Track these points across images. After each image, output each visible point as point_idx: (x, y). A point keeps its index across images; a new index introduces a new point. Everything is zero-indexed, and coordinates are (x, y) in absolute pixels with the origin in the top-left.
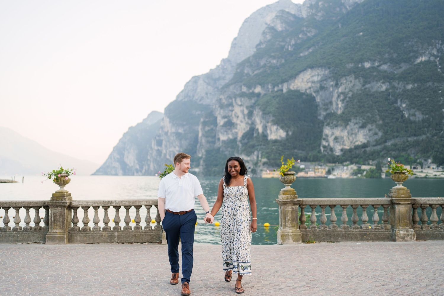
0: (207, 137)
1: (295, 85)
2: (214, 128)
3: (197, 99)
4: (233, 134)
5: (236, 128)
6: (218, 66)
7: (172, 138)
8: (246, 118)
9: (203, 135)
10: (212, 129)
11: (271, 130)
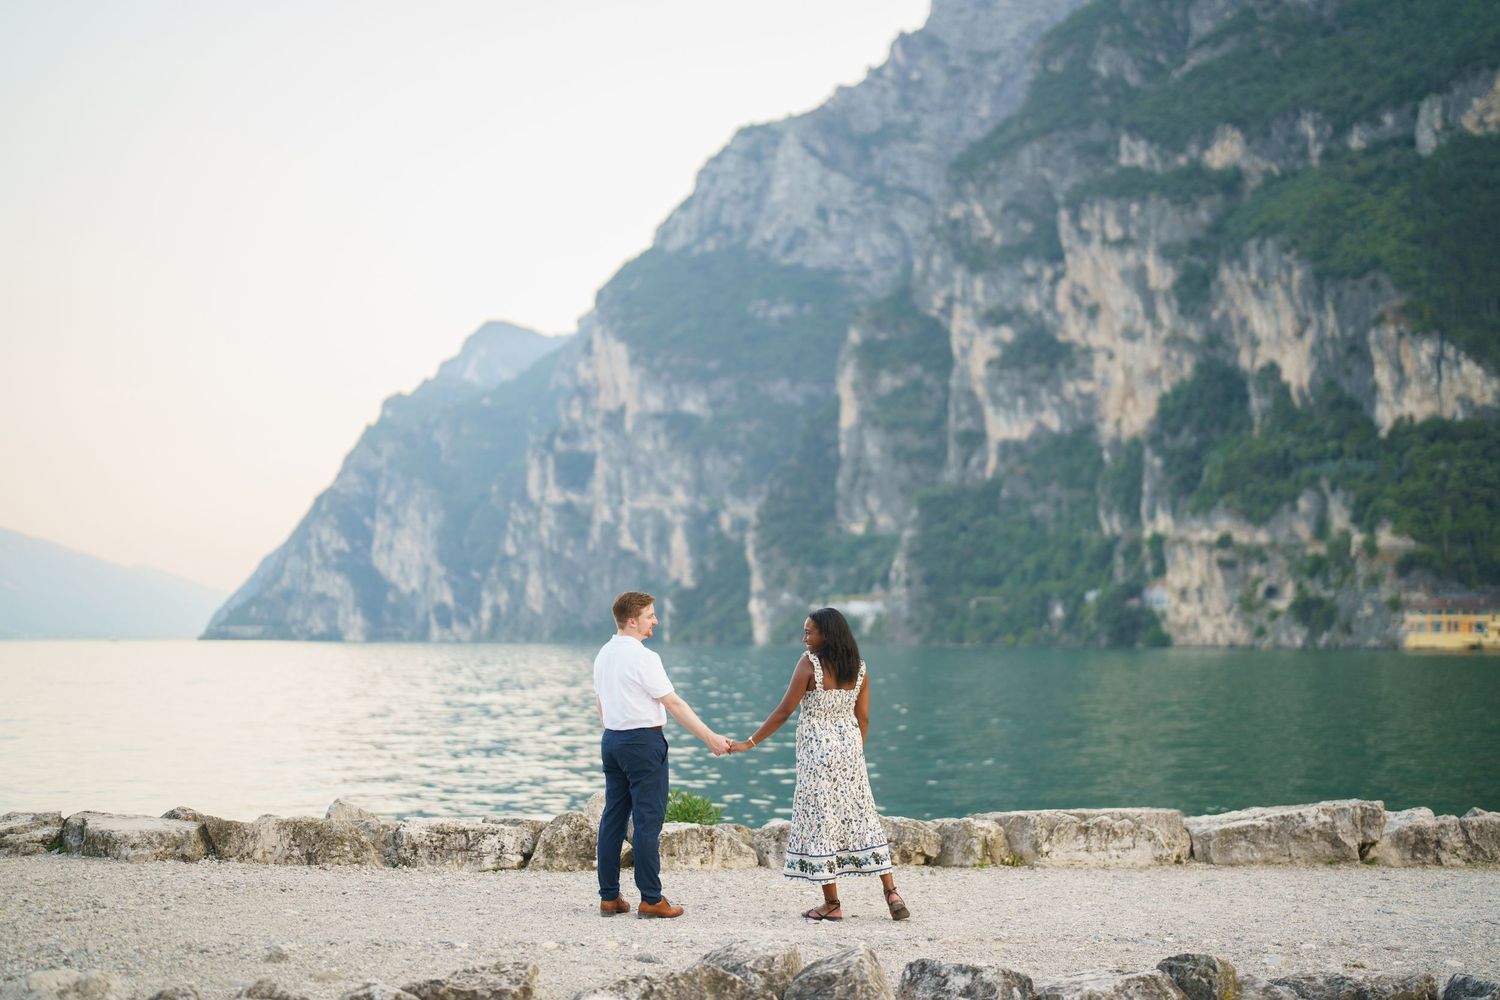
0: (891, 428)
1: (1489, 110)
2: (929, 380)
3: (768, 244)
4: (1064, 406)
5: (1087, 375)
6: (876, 73)
7: (648, 446)
8: (1165, 315)
9: (866, 419)
10: (916, 386)
11: (1399, 368)
